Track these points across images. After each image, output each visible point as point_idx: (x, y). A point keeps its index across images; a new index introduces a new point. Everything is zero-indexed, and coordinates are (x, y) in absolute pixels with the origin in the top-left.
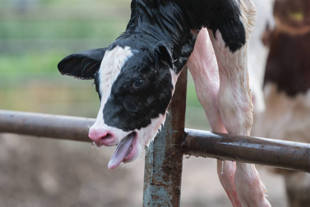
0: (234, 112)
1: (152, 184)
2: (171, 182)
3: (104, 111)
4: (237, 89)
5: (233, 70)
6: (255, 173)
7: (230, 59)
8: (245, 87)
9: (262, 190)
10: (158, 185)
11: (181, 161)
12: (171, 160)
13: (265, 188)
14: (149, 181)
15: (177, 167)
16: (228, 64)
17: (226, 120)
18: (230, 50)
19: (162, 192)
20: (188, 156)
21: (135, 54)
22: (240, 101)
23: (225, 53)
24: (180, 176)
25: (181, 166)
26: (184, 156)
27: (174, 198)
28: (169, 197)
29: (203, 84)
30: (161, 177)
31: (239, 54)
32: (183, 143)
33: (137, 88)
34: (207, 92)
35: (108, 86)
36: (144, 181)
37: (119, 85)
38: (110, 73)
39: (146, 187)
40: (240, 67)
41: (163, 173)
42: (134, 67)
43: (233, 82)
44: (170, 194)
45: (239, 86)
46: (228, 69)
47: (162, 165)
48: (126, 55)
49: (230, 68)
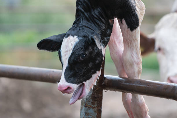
0: (131, 65)
1: (86, 107)
2: (96, 105)
3: (65, 74)
4: (133, 52)
5: (132, 41)
6: (143, 100)
7: (130, 35)
8: (138, 51)
9: (146, 109)
10: (89, 107)
11: (102, 93)
12: (96, 93)
13: (148, 109)
14: (84, 105)
15: (100, 97)
16: (129, 38)
17: (127, 69)
18: (130, 30)
19: (91, 111)
20: (106, 90)
21: (80, 40)
22: (135, 59)
23: (127, 32)
24: (102, 102)
25: (102, 96)
26: (104, 91)
27: (98, 114)
28: (95, 114)
29: (114, 49)
30: (90, 103)
31: (135, 32)
32: (103, 83)
33: (83, 59)
34: (116, 54)
35: (66, 59)
36: (81, 105)
37: (72, 59)
38: (67, 51)
39: (82, 108)
40: (136, 39)
41: (91, 100)
42: (80, 48)
43: (131, 48)
44: (96, 112)
45: (135, 50)
46: (129, 41)
47: (91, 96)
48: (75, 41)
49: (130, 40)
